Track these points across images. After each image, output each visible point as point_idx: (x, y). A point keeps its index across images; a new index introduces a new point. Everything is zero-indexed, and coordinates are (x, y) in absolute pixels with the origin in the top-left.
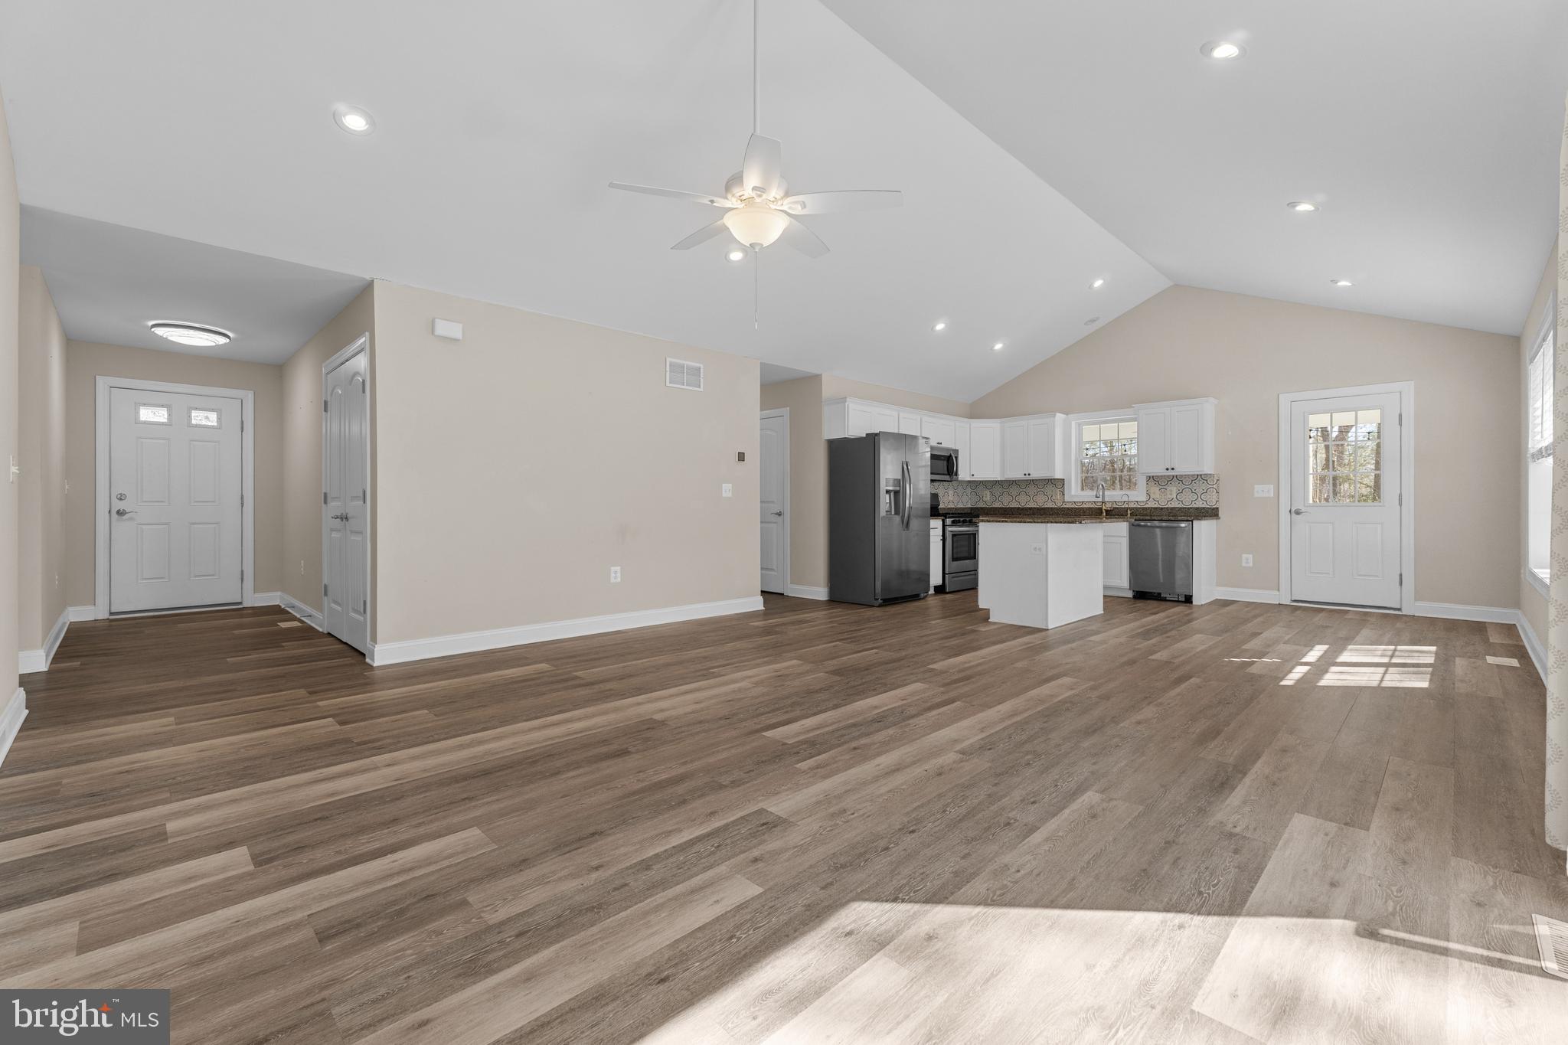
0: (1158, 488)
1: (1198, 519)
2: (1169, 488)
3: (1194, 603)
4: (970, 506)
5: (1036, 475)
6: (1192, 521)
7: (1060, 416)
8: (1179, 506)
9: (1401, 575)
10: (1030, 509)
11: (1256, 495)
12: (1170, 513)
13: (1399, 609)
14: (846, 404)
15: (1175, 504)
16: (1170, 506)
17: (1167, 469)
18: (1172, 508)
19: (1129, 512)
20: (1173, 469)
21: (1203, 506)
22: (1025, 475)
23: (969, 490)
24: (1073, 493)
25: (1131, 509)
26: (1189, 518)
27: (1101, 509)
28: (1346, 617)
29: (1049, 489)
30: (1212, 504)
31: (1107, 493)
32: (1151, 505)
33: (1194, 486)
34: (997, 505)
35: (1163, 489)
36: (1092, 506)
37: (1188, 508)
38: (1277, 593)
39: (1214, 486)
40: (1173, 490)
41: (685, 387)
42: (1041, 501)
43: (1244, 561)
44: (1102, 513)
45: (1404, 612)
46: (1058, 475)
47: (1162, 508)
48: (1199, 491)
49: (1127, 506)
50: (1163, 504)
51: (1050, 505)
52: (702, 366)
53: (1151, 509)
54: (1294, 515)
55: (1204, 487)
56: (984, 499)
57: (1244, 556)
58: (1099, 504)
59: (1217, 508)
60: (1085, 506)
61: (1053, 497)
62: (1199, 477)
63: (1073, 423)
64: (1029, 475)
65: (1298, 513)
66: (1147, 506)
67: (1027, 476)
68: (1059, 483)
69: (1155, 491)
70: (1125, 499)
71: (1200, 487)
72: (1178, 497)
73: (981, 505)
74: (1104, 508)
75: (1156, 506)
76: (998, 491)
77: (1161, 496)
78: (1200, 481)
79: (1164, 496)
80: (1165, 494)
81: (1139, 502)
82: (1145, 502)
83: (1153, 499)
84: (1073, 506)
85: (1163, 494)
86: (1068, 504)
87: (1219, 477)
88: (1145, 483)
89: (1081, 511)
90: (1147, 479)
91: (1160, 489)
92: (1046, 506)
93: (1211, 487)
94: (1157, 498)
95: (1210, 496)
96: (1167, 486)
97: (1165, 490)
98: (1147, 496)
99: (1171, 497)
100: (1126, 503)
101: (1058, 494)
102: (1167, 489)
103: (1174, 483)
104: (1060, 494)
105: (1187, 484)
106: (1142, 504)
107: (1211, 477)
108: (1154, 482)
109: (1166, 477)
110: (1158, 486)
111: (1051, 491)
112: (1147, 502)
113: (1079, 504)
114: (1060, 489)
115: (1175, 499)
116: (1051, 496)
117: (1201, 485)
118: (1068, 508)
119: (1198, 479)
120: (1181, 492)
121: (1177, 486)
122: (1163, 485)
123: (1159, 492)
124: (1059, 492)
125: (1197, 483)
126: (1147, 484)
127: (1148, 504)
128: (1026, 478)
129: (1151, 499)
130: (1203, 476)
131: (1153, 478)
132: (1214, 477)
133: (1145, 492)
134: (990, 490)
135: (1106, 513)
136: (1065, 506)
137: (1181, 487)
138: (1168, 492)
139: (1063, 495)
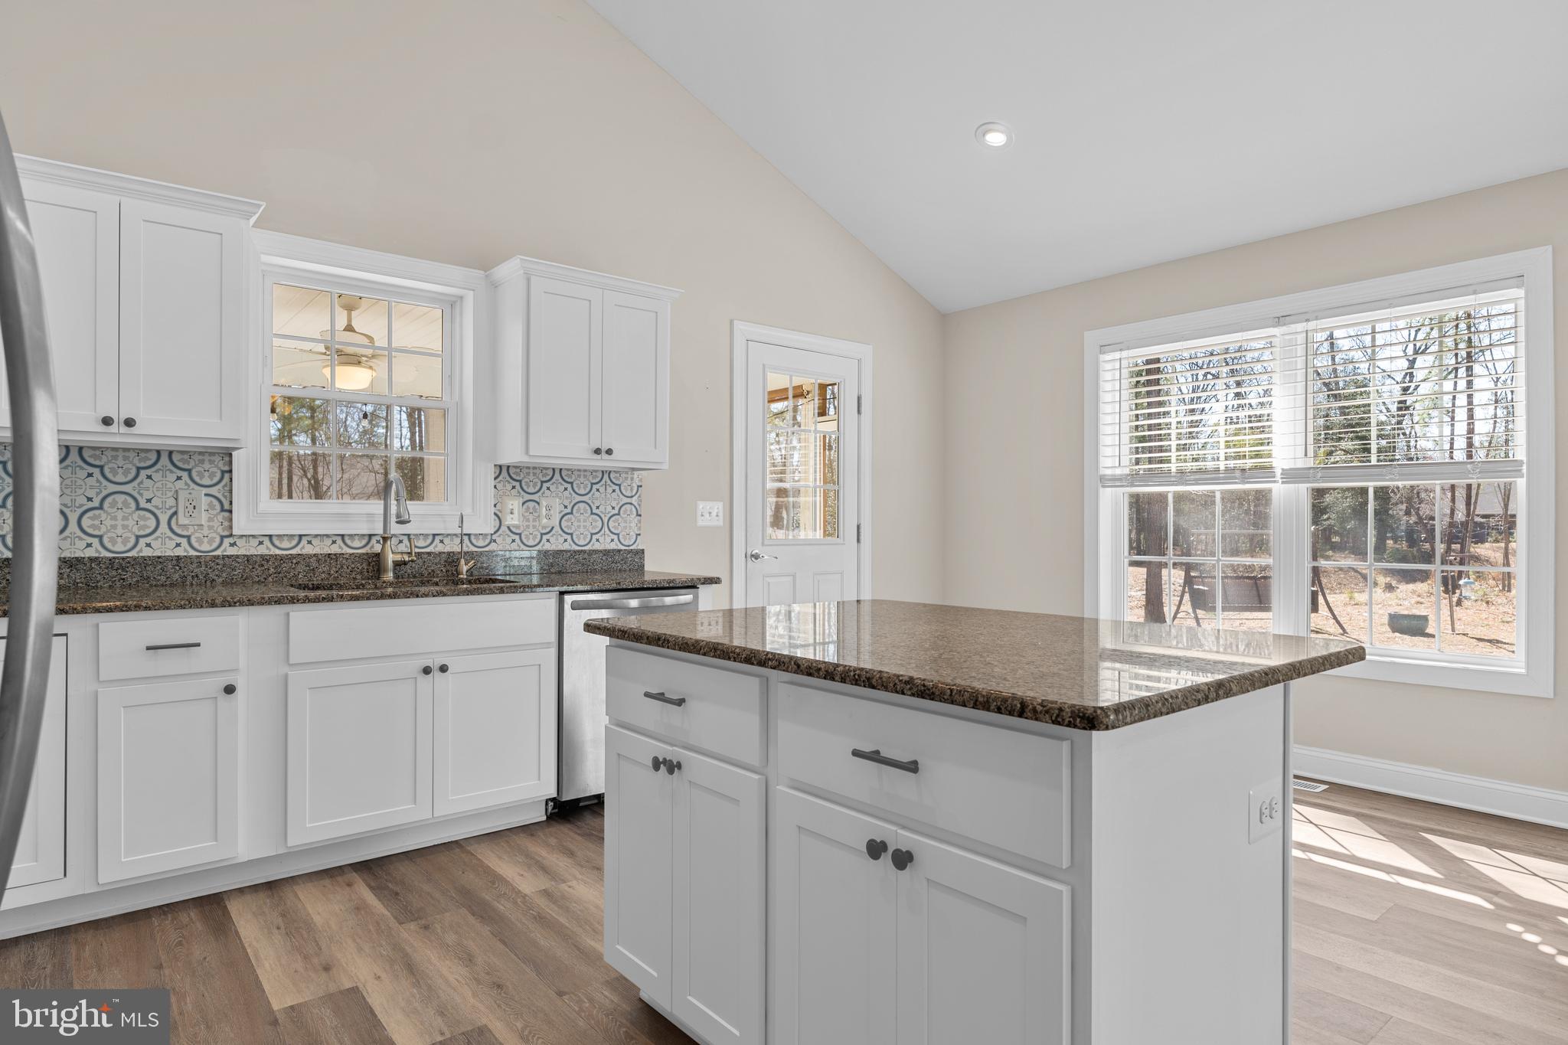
0: (522, 501)
2: (543, 501)
8: (568, 546)
10: (74, 562)
11: (701, 522)
12: (552, 565)
15: (559, 543)
16: (549, 547)
17: (598, 451)
19: (465, 566)
20: (609, 452)
21: (614, 546)
22: (108, 423)
24: (261, 504)
25: (463, 556)
29: (160, 489)
30: (627, 542)
32: (502, 543)
33: (596, 499)
35: (530, 502)
36: (335, 549)
37: (590, 553)
39: (634, 500)
40: (553, 503)
48: (606, 510)
50: (531, 542)
51: (163, 546)
55: (615, 500)
59: (643, 551)
60: (308, 550)
61: (183, 519)
62: (606, 477)
64: (126, 422)
65: (755, 558)
66: (493, 548)
67: (113, 428)
68: (208, 466)
71: (606, 500)
72: (564, 524)
74: (390, 555)
75: (515, 548)
77: (528, 520)
78: (608, 487)
79: (534, 520)
80: (536, 514)
81: (472, 537)
82: (489, 537)
83: (508, 528)
84: (262, 550)
85: (531, 517)
86: (240, 542)
87: (641, 480)
88: (493, 483)
89: (301, 568)
90: (495, 473)
91: (523, 504)
92: (147, 552)
93: (629, 500)
94: (517, 527)
95: (625, 522)
96: (540, 494)
97: (535, 506)
98: (495, 520)
99: (551, 523)
100: (437, 539)
101: (204, 507)
102: (538, 503)
103: (553, 488)
104: (211, 506)
105: (582, 492)
106: (481, 543)
107: (626, 478)
108: (509, 482)
109: (538, 471)
110: (519, 492)
111: (170, 494)
112: (494, 537)
113: (286, 544)
114: (213, 491)
115: (557, 528)
116: (170, 512)
117: (608, 496)
118: (248, 558)
119: (603, 482)
120: (569, 510)
121: (560, 494)
122: (529, 491)
123: (524, 510)
124: (205, 500)
125: (602, 489)
126: (495, 487)
127: (495, 541)
128: (117, 436)
129: (504, 528)
130: (612, 476)
131: (504, 471)
132: (632, 479)
133: (489, 508)
135: (393, 572)
136: (234, 551)
137: (569, 497)
138: (542, 512)
139: (224, 511)
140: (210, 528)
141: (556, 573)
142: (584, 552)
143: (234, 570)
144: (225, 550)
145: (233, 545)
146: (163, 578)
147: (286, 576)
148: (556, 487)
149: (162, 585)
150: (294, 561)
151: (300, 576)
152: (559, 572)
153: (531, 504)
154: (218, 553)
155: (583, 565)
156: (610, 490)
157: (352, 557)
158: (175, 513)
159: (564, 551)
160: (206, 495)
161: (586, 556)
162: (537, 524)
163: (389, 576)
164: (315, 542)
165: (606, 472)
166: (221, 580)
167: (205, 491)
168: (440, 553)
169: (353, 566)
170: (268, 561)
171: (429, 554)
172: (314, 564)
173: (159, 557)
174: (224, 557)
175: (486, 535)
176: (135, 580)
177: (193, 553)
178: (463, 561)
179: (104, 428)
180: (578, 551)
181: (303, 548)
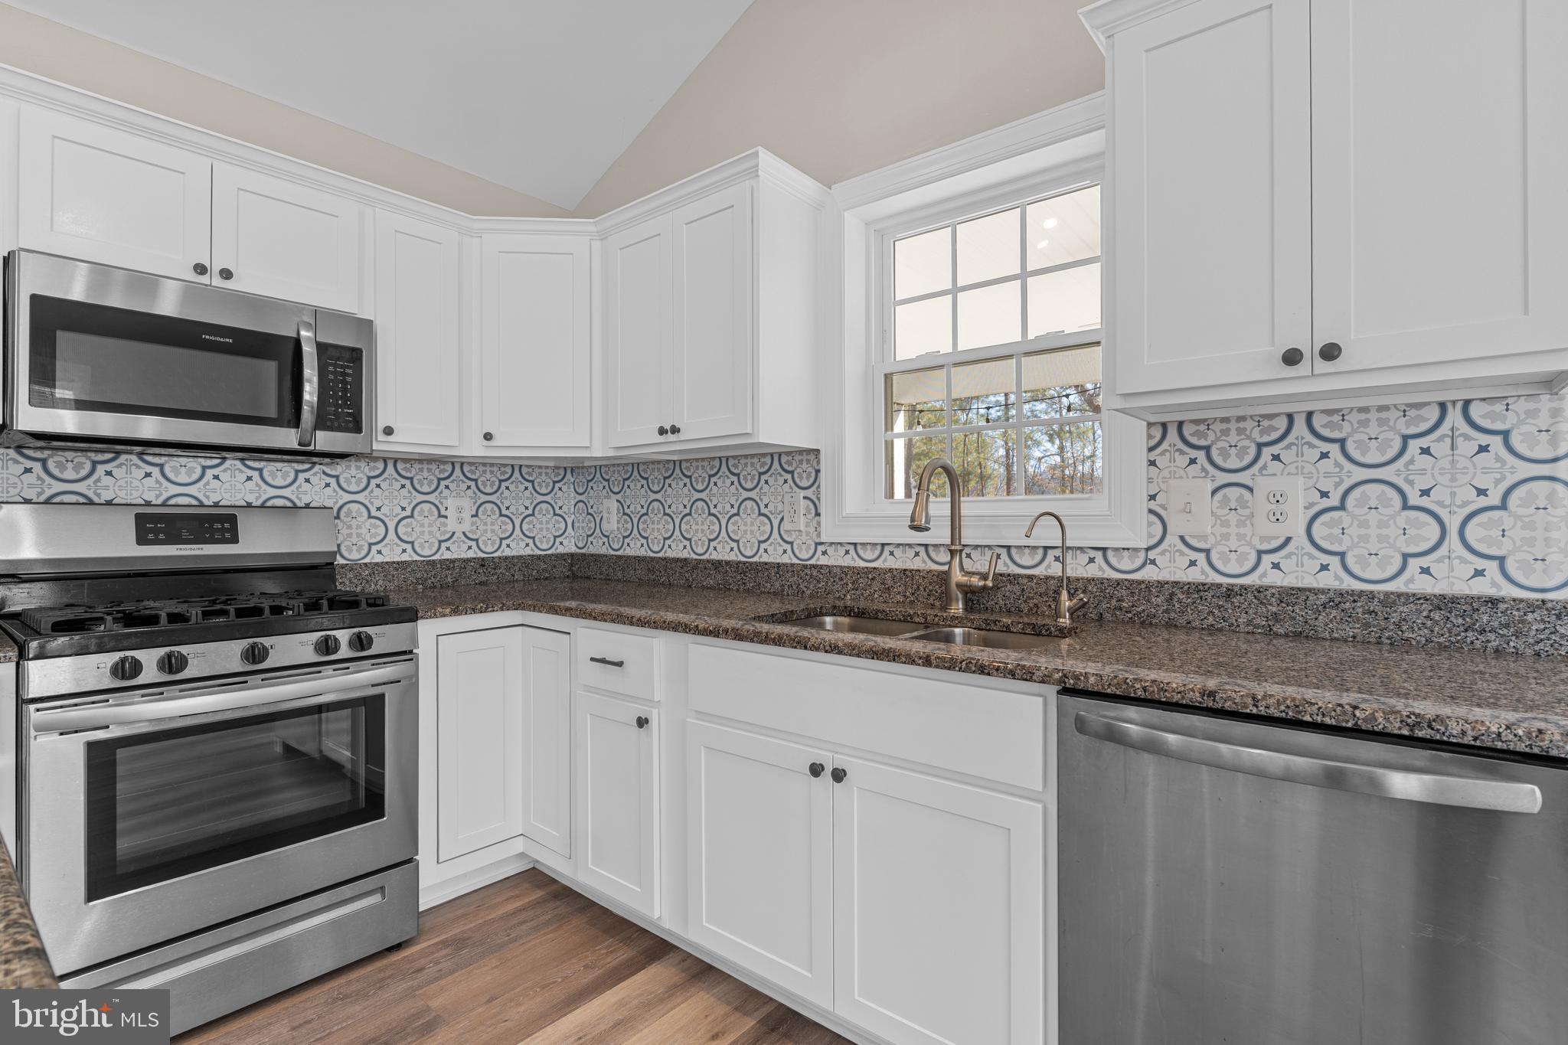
2: (1263, 485)
4: (568, 546)
8: (1325, 581)
10: (717, 564)
15: (1305, 574)
16: (1275, 579)
18: (1290, 595)
19: (1066, 602)
22: (663, 435)
24: (852, 505)
25: (1074, 586)
27: (944, 578)
29: (777, 493)
30: (1542, 581)
31: (969, 507)
33: (1421, 472)
34: (635, 549)
35: (1231, 488)
36: (917, 563)
37: (1390, 601)
40: (1288, 487)
44: (946, 599)
46: (789, 435)
47: (1230, 593)
48: (1457, 498)
49: (1056, 570)
51: (775, 554)
53: (1171, 589)
56: (605, 526)
60: (887, 562)
61: (786, 525)
62: (1455, 416)
63: (852, 223)
64: (677, 430)
66: (1149, 574)
68: (798, 468)
70: (1047, 534)
71: (1457, 474)
72: (1318, 530)
73: (598, 547)
74: (957, 577)
75: (1194, 575)
76: (637, 495)
77: (1226, 524)
78: (1460, 441)
79: (1241, 524)
80: (1247, 512)
81: (1110, 554)
82: (1142, 554)
83: (1182, 538)
84: (847, 561)
85: (1233, 517)
86: (831, 550)
88: (1143, 456)
89: (876, 585)
90: (1150, 437)
91: (1214, 492)
92: (765, 558)
93: (1542, 469)
94: (1204, 538)
95: (1531, 528)
96: (1255, 469)
97: (1242, 496)
98: (1150, 524)
99: (1280, 532)
100: (1051, 554)
101: (803, 512)
102: (1251, 490)
103: (1288, 456)
104: (808, 510)
105: (1375, 458)
106: (1126, 564)
107: (1532, 414)
108: (1182, 452)
109: (1249, 424)
110: (1203, 469)
111: (780, 498)
112: (1152, 555)
113: (869, 554)
114: (809, 493)
115: (1300, 540)
116: (780, 517)
117: (1462, 462)
118: (833, 569)
119: (1445, 429)
120: (1335, 502)
121: (1309, 468)
122: (1229, 465)
123: (1216, 503)
124: (803, 503)
125: (1441, 449)
126: (1152, 463)
127: (1153, 562)
129: (1172, 539)
130: (1474, 411)
131: (1172, 431)
132: (1557, 414)
133: (1144, 503)
134: (619, 497)
135: (966, 602)
136: (823, 561)
137: (1334, 473)
138: (1260, 503)
139: (818, 514)
140: (808, 534)
141: (1287, 635)
142: (1371, 596)
143: (819, 582)
144: (818, 560)
145: (824, 553)
146: (768, 585)
147: (862, 594)
148: (1301, 450)
149: (768, 593)
150: (870, 576)
151: (876, 596)
152: (1297, 635)
153: (1233, 493)
154: (812, 562)
155: (1367, 625)
156: (1467, 448)
157: (930, 575)
158: (782, 519)
159: (1310, 590)
160: (805, 498)
161: (1374, 605)
162: (1247, 531)
163: (958, 608)
164: (898, 552)
165: (1454, 402)
166: (809, 592)
167: (803, 493)
168: (1047, 578)
169: (931, 588)
170: (846, 575)
171: (1030, 578)
172: (889, 582)
173: (766, 564)
174: (814, 566)
175: (1136, 550)
176: (751, 585)
177: (795, 561)
178: (1064, 595)
180: (1361, 593)
181: (885, 560)
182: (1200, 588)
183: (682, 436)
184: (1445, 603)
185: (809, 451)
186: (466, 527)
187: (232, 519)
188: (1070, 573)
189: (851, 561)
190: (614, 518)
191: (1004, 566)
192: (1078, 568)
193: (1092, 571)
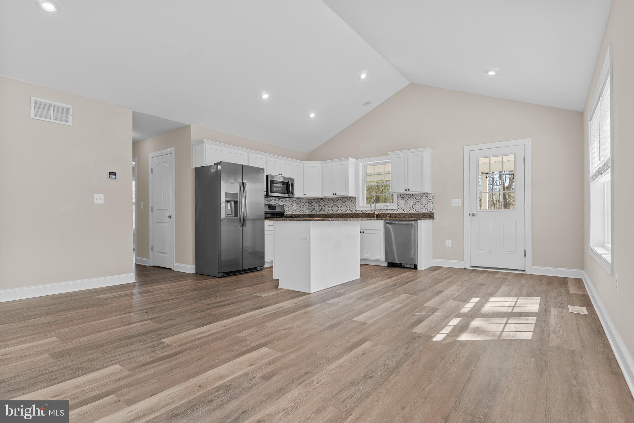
1: (419, 219)
2: (409, 202)
3: (418, 269)
4: (308, 213)
5: (340, 194)
6: (417, 221)
7: (352, 160)
9: (525, 251)
10: (339, 214)
11: (453, 205)
12: (409, 216)
13: (524, 271)
14: (204, 144)
15: (412, 211)
18: (410, 213)
19: (388, 216)
20: (409, 190)
21: (426, 212)
22: (334, 194)
23: (307, 204)
24: (361, 205)
25: (388, 214)
26: (415, 219)
27: (374, 214)
28: (496, 276)
29: (348, 203)
30: (430, 211)
31: (377, 205)
32: (400, 211)
33: (421, 200)
34: (322, 212)
36: (370, 212)
37: (419, 213)
38: (463, 262)
39: (432, 200)
40: (411, 202)
41: (52, 120)
42: (344, 210)
43: (446, 244)
44: (374, 216)
45: (527, 272)
46: (351, 194)
47: (405, 214)
48: (424, 203)
49: (387, 212)
50: (406, 211)
51: (348, 212)
52: (71, 108)
53: (399, 214)
54: (471, 216)
55: (427, 201)
56: (316, 209)
57: (447, 241)
58: (374, 211)
59: (433, 213)
60: (366, 212)
61: (350, 208)
63: (361, 164)
64: (336, 194)
65: (473, 215)
66: (398, 212)
67: (335, 195)
68: (353, 199)
69: (402, 202)
70: (387, 208)
71: (424, 201)
72: (413, 207)
73: (314, 213)
74: (375, 213)
75: (402, 212)
76: (322, 204)
77: (405, 206)
82: (397, 210)
84: (360, 213)
86: (357, 211)
87: (434, 195)
88: (397, 199)
89: (364, 215)
92: (347, 213)
93: (430, 200)
94: (403, 208)
95: (429, 206)
96: (408, 200)
98: (398, 206)
99: (410, 207)
103: (411, 199)
104: (354, 205)
105: (418, 199)
106: (395, 211)
107: (430, 195)
108: (401, 198)
109: (407, 195)
110: (403, 200)
113: (363, 212)
114: (354, 203)
115: (412, 208)
118: (358, 214)
119: (423, 196)
120: (415, 204)
122: (405, 200)
123: (404, 204)
125: (423, 198)
128: (335, 196)
129: (400, 208)
130: (426, 194)
131: (400, 196)
132: (431, 195)
133: (397, 204)
134: (319, 204)
135: (377, 217)
136: (356, 213)
137: (415, 201)
138: (408, 204)
139: (355, 206)
140: (354, 209)
141: (410, 218)
143: (356, 216)
146: (348, 216)
148: (412, 198)
153: (406, 203)
156: (425, 198)
157: (372, 213)
162: (407, 207)
165: (424, 194)
169: (372, 215)
171: (384, 213)
174: (354, 213)
179: (333, 195)
182: (402, 213)
183: (337, 195)
184: (423, 213)
185: (354, 197)
186: (295, 209)
187: (275, 206)
188: (389, 212)
189: (361, 212)
190: (318, 207)
191: (381, 212)
192: (390, 212)
193: (391, 212)
